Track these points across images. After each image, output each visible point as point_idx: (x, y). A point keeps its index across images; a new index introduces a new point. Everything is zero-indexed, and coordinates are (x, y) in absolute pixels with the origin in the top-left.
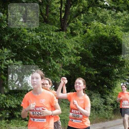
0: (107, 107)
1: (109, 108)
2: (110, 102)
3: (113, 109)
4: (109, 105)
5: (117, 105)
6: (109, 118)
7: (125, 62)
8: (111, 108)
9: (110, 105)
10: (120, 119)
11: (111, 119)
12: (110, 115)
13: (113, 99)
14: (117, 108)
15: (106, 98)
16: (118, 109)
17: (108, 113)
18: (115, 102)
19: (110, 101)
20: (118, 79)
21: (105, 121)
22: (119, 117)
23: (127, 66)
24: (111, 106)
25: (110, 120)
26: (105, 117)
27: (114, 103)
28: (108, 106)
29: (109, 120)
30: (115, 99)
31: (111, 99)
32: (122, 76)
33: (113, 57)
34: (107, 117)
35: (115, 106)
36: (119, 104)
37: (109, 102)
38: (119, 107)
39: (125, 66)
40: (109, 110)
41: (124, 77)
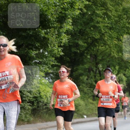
0: (23, 105)
1: (26, 106)
2: (28, 98)
3: (31, 108)
4: (26, 102)
5: (38, 103)
6: (26, 120)
7: (48, 39)
8: (30, 107)
9: (28, 102)
10: (42, 122)
11: (29, 122)
12: (28, 116)
13: (32, 94)
14: (38, 107)
15: (22, 92)
16: (39, 109)
17: (25, 113)
18: (34, 100)
19: (28, 96)
20: (40, 65)
21: (21, 124)
22: (40, 120)
23: (52, 46)
24: (30, 104)
25: (28, 124)
26: (21, 118)
27: (32, 101)
28: (24, 103)
29: (26, 123)
30: (35, 94)
31: (29, 94)
32: (45, 62)
33: (30, 32)
34: (23, 119)
35: (35, 104)
36: (40, 102)
37: (26, 98)
38: (40, 106)
39: (49, 45)
40: (25, 109)
41: (48, 63)
